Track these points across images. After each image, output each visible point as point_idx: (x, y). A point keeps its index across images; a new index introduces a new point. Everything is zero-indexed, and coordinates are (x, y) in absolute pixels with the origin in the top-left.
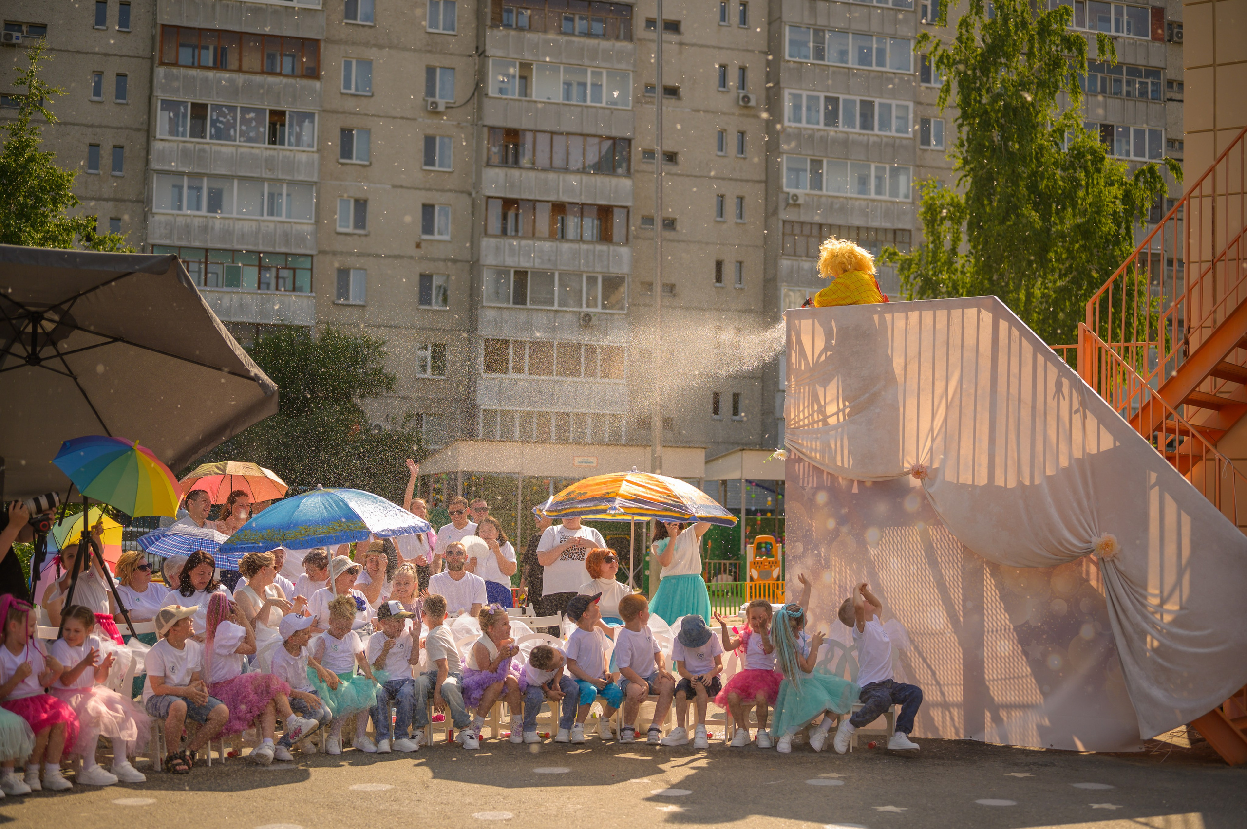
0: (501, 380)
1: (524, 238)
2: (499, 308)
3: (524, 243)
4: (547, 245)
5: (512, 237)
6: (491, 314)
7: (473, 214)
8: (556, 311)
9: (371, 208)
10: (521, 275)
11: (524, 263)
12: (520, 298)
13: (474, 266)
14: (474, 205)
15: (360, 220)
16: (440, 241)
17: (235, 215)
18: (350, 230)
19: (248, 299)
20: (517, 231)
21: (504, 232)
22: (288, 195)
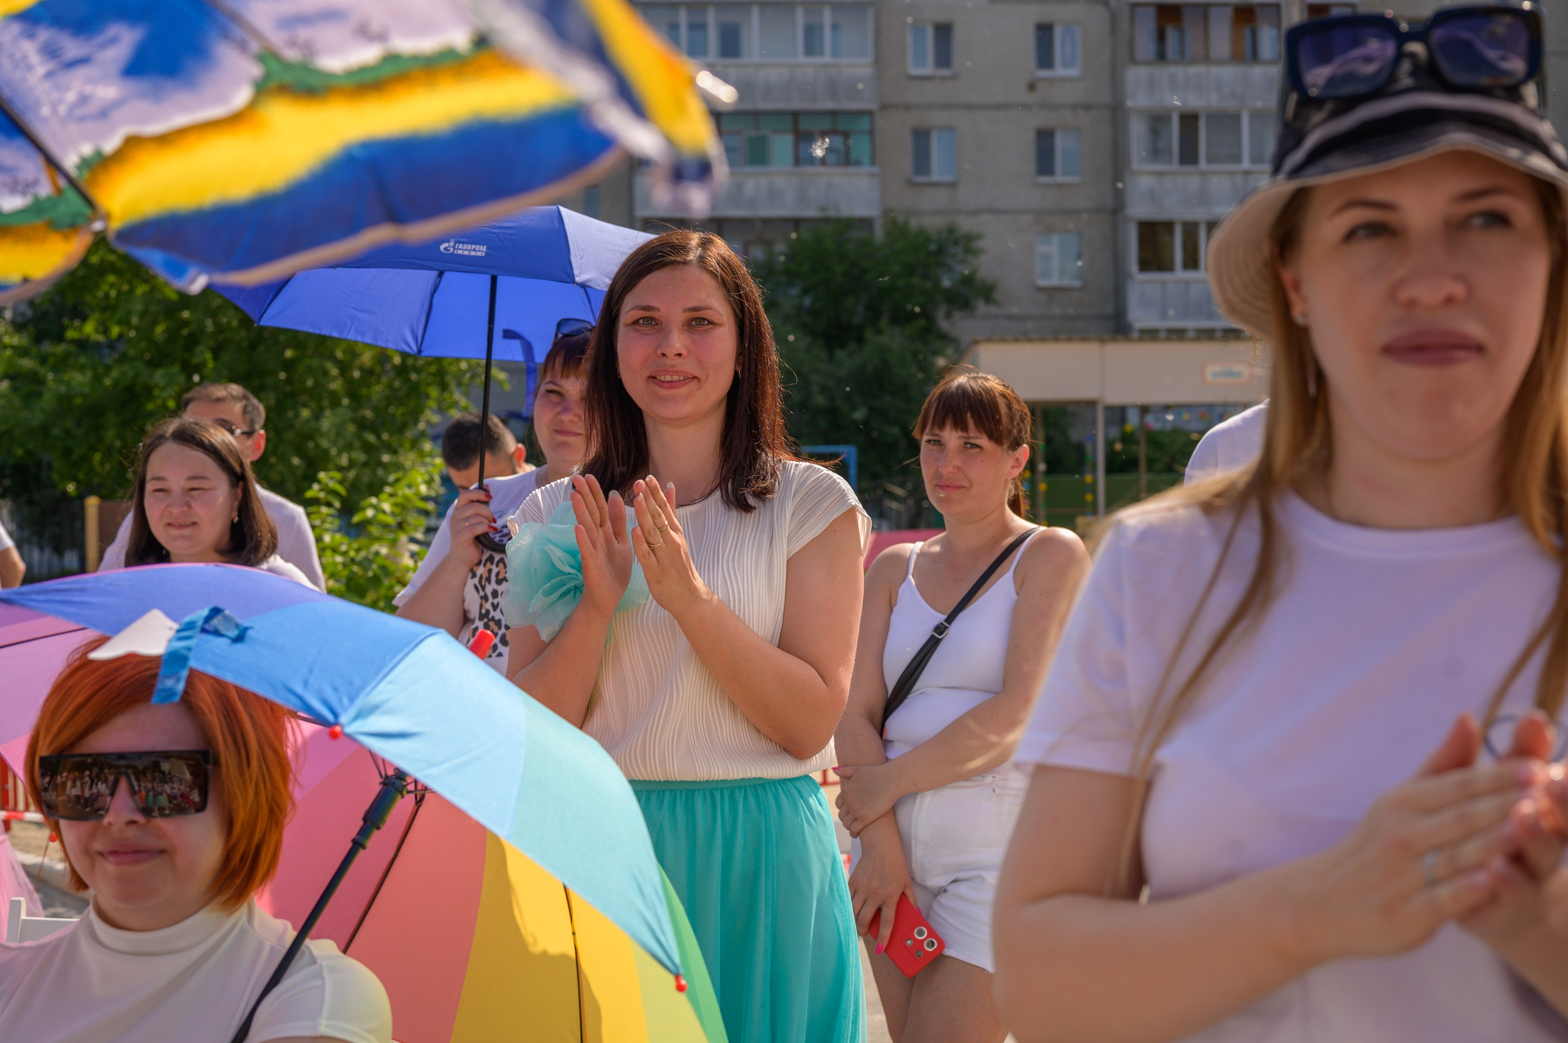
0: (1164, 283)
1: (1194, 61)
2: (1159, 174)
3: (1193, 70)
4: (1229, 73)
5: (1175, 63)
6: (1145, 182)
7: (1113, 32)
8: (1247, 173)
9: (959, 36)
10: (1189, 120)
11: (1195, 102)
12: (1189, 155)
13: (1117, 112)
14: (1114, 19)
15: (944, 57)
16: (1064, 80)
17: (756, 58)
18: (929, 70)
19: (780, 182)
20: (1182, 52)
21: (1161, 56)
22: (835, 27)
